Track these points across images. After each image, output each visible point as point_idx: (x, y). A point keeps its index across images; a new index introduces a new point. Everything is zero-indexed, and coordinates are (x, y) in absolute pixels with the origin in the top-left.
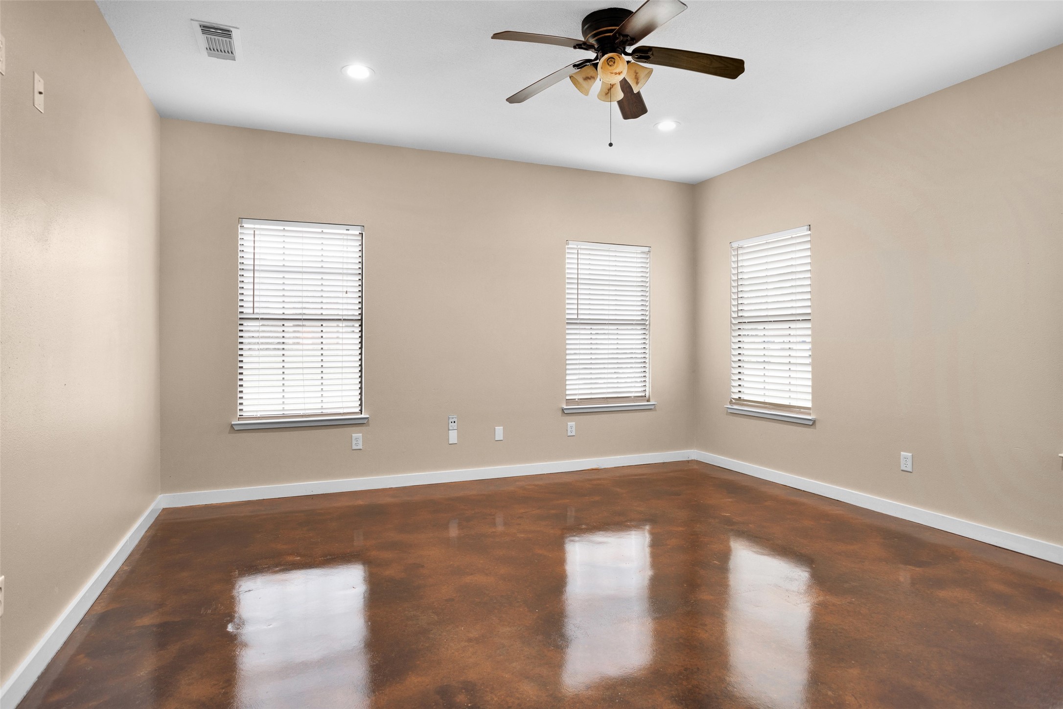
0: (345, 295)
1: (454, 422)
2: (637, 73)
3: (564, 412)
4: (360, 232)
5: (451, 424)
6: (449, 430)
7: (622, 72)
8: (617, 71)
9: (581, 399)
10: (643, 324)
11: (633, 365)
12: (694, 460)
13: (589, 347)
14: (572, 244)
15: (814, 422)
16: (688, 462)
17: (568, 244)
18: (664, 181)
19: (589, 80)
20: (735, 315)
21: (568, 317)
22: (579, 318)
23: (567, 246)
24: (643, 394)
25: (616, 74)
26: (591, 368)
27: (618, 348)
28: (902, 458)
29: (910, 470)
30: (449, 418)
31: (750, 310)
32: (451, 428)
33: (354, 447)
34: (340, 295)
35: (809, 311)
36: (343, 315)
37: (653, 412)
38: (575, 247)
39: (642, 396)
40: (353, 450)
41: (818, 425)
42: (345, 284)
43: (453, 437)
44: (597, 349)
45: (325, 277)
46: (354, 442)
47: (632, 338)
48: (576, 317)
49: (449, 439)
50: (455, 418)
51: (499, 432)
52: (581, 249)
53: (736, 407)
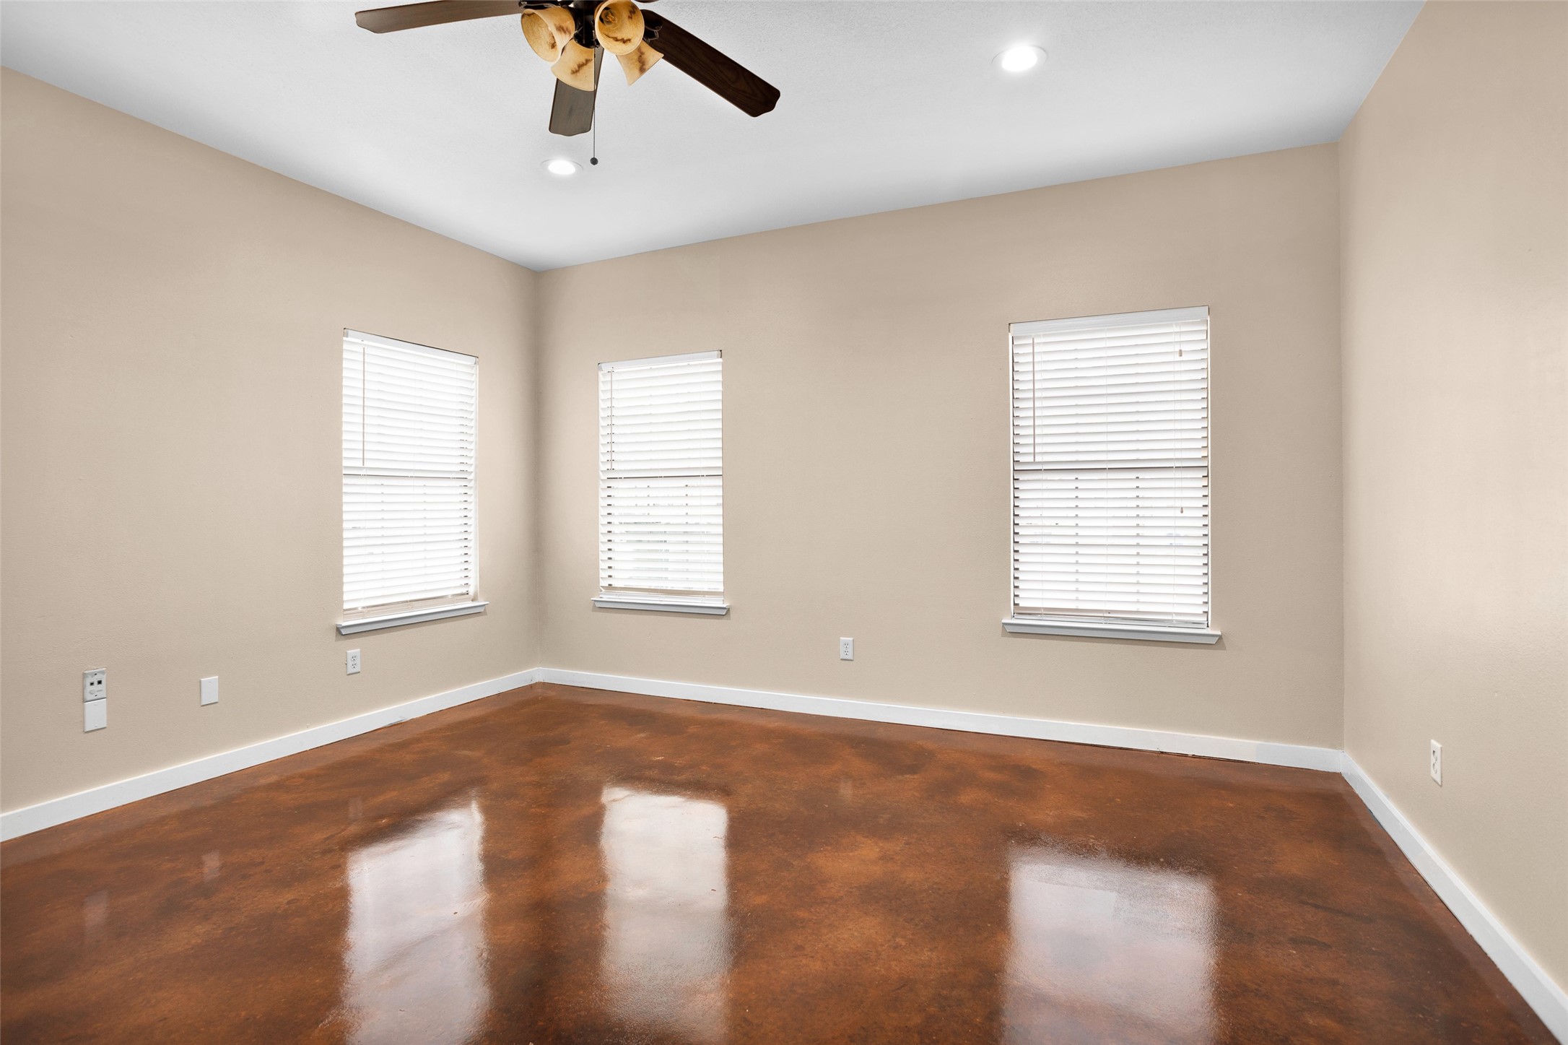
1: (100, 682)
3: (340, 632)
5: (89, 688)
6: (85, 701)
7: (629, 40)
9: (368, 607)
10: (463, 477)
12: (543, 683)
13: (379, 516)
14: (352, 337)
15: (728, 610)
16: (531, 686)
17: (346, 335)
18: (498, 257)
20: (604, 468)
21: (347, 463)
22: (365, 466)
23: (345, 338)
24: (464, 591)
26: (383, 553)
27: (425, 518)
28: (841, 644)
29: (850, 657)
30: (85, 676)
31: (626, 463)
32: (89, 697)
35: (718, 463)
37: (483, 617)
38: (360, 342)
39: (463, 594)
41: (732, 612)
43: (96, 714)
44: (392, 519)
47: (446, 502)
48: (360, 464)
49: (83, 722)
50: (103, 672)
51: (211, 687)
52: (368, 346)
53: (605, 598)
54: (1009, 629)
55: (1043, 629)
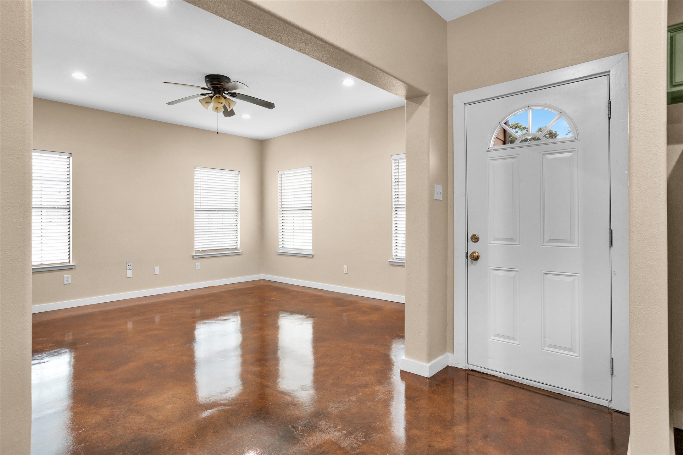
0: (59, 193)
1: (130, 265)
2: (229, 103)
3: (194, 257)
4: (69, 157)
5: (128, 266)
8: (221, 102)
9: (203, 250)
10: (236, 210)
11: (231, 232)
12: (262, 279)
13: (207, 223)
14: (197, 169)
15: (313, 255)
16: (259, 280)
17: (195, 169)
18: (247, 138)
19: (208, 103)
20: (280, 207)
21: (195, 207)
22: (202, 207)
23: (195, 170)
24: (236, 247)
25: (220, 103)
26: (208, 234)
27: (222, 223)
28: (344, 267)
29: (347, 272)
30: (127, 263)
31: (288, 205)
32: (128, 269)
33: (66, 283)
34: (56, 193)
35: (310, 205)
36: (57, 205)
37: (241, 256)
38: (200, 170)
39: (235, 248)
40: (64, 284)
42: (59, 187)
43: (129, 273)
44: (211, 224)
45: (43, 182)
46: (65, 280)
47: (230, 218)
48: (200, 207)
49: (127, 275)
50: (131, 263)
51: (157, 270)
52: (203, 171)
53: (281, 251)
54: (391, 263)
55: (394, 263)
